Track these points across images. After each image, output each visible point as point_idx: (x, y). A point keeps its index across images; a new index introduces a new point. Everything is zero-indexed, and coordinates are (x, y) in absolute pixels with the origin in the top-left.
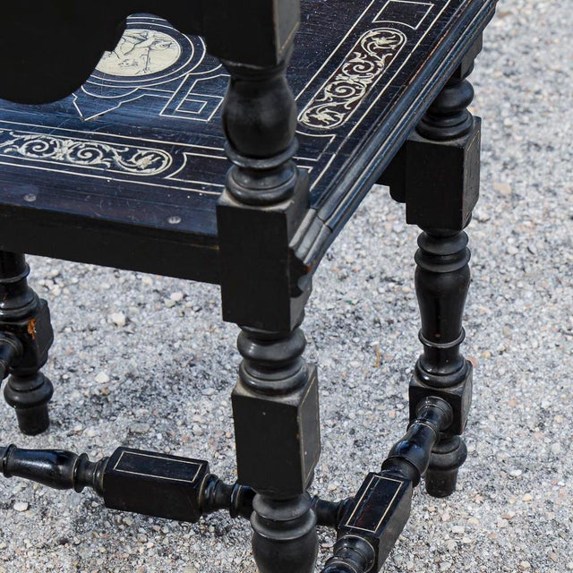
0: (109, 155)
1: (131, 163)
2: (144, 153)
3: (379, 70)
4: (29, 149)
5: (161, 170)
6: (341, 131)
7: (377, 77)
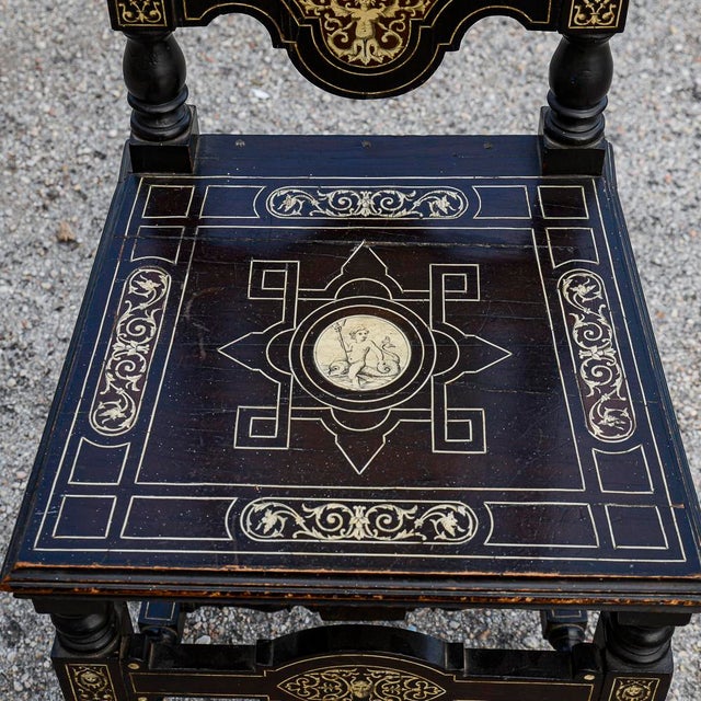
0: (324, 205)
1: (301, 199)
2: (294, 213)
4: (396, 198)
6: (127, 268)
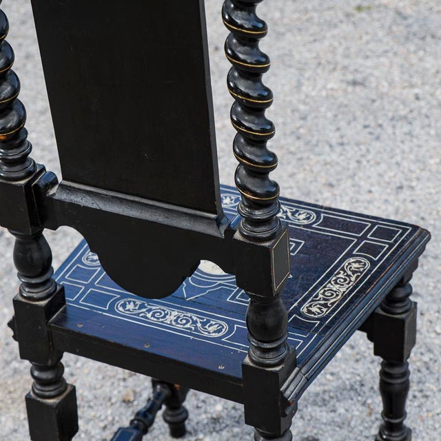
0: (195, 322)
1: (206, 329)
2: (214, 323)
3: (352, 283)
4: (153, 316)
5: (221, 334)
6: (323, 320)
7: (349, 287)
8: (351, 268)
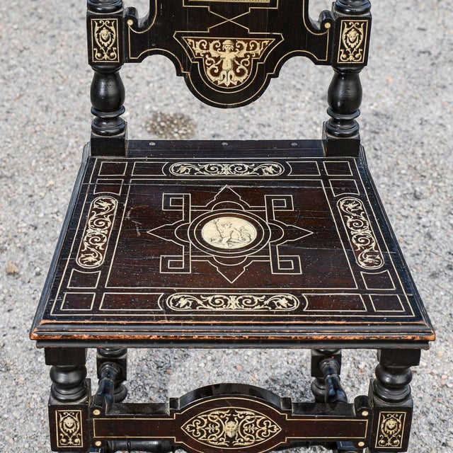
3: (85, 239)
5: (173, 166)
7: (85, 235)
8: (95, 255)
